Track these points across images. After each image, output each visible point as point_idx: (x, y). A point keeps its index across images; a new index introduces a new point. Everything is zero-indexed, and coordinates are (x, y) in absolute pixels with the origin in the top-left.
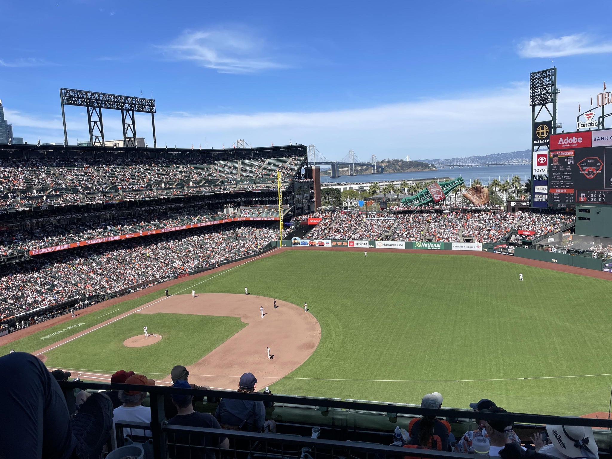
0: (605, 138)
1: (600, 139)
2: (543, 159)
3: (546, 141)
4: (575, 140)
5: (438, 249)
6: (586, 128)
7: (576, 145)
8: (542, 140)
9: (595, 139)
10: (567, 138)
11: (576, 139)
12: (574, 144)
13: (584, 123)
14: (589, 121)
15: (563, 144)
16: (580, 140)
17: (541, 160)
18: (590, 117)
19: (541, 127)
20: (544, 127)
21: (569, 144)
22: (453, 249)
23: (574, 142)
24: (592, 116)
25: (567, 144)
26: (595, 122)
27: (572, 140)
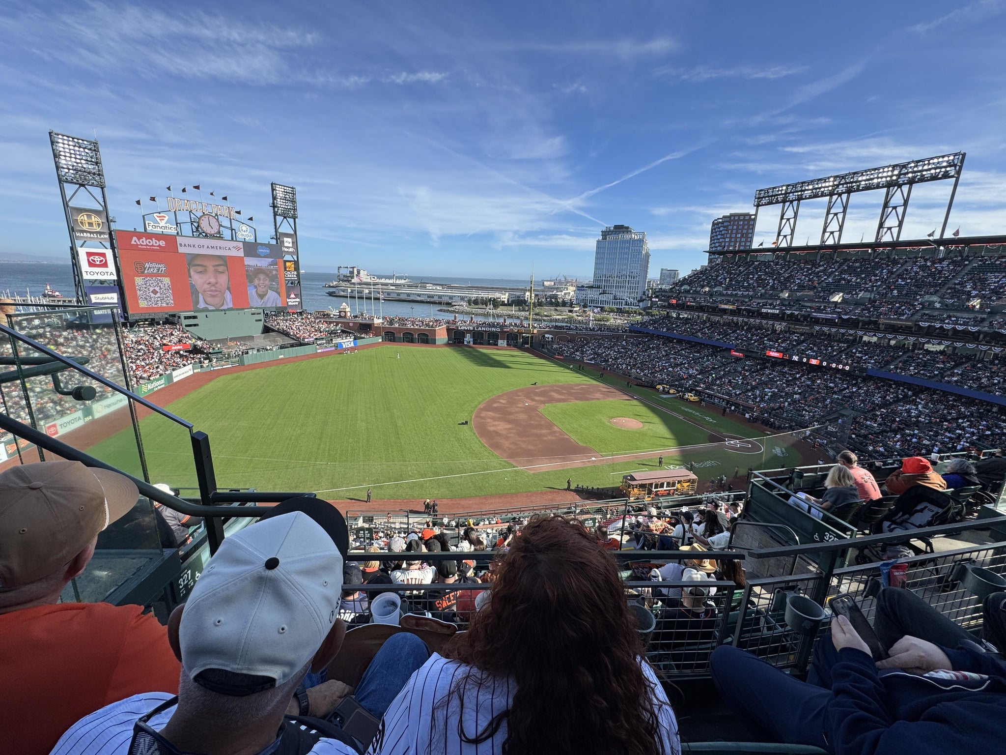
0: (192, 246)
1: (187, 245)
2: (99, 260)
3: (100, 236)
4: (156, 243)
5: (163, 386)
6: (159, 230)
7: (158, 248)
8: (90, 233)
9: (181, 245)
10: (144, 238)
11: (157, 241)
12: (156, 246)
13: (156, 225)
14: (162, 224)
15: (140, 245)
16: (162, 243)
17: (96, 259)
18: (163, 220)
19: (85, 216)
20: (93, 217)
21: (147, 245)
22: (175, 380)
23: (155, 244)
24: (166, 219)
25: (145, 245)
26: (170, 226)
27: (150, 241)
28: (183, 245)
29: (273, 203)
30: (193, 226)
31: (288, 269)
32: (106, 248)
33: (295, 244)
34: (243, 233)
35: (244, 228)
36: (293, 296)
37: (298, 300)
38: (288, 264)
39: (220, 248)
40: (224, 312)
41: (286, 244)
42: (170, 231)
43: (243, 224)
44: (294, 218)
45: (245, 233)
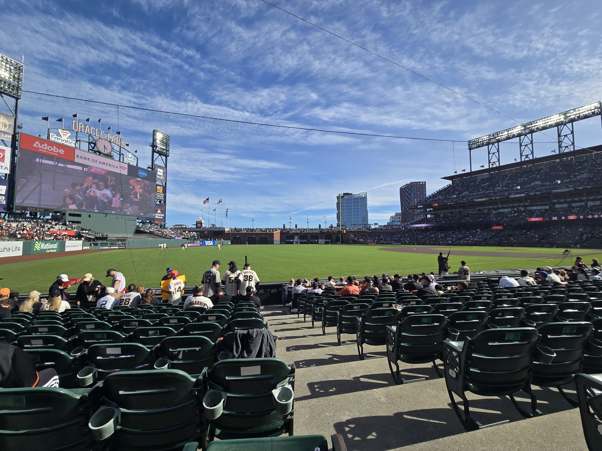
0: (87, 159)
1: (83, 158)
3: (4, 135)
4: (56, 150)
5: (55, 251)
6: (60, 142)
7: (57, 154)
9: (78, 156)
10: (46, 145)
12: (55, 153)
14: (64, 138)
15: (40, 149)
16: (62, 151)
18: (66, 135)
21: (47, 150)
22: (67, 249)
23: (54, 151)
24: (68, 135)
25: (45, 150)
26: (71, 141)
27: (52, 148)
28: (80, 157)
29: (153, 143)
30: (90, 146)
31: (158, 191)
32: (6, 146)
33: (165, 173)
34: (129, 159)
35: (130, 156)
36: (159, 211)
37: (163, 215)
38: (158, 187)
39: (110, 165)
40: (105, 215)
41: (159, 173)
42: (70, 144)
43: (129, 152)
44: (166, 156)
45: (130, 159)
